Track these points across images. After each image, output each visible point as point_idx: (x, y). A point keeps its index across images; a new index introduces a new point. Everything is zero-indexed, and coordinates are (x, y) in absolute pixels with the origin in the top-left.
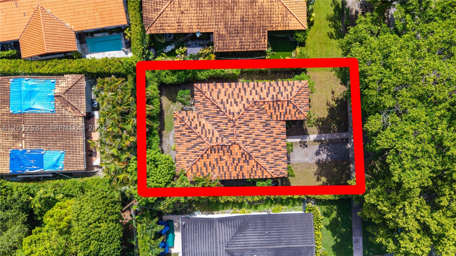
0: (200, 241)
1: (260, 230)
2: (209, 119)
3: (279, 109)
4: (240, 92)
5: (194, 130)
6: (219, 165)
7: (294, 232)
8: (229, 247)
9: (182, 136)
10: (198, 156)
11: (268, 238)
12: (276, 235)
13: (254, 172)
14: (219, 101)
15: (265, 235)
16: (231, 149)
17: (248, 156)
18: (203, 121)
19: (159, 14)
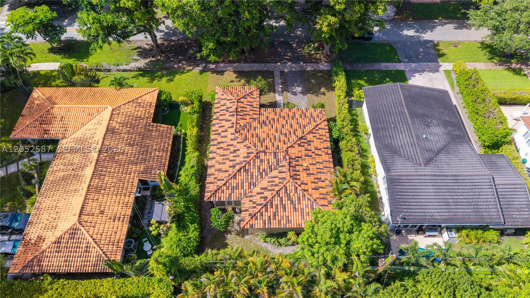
0: (420, 197)
1: (392, 132)
2: (254, 182)
3: (246, 111)
4: (222, 148)
5: (268, 200)
6: (315, 172)
7: (387, 101)
8: (420, 163)
9: (277, 217)
10: (304, 196)
11: (399, 124)
12: (394, 117)
13: (321, 137)
14: (231, 170)
15: (397, 127)
16: (293, 157)
17: (302, 141)
18: (257, 189)
19: (94, 243)
